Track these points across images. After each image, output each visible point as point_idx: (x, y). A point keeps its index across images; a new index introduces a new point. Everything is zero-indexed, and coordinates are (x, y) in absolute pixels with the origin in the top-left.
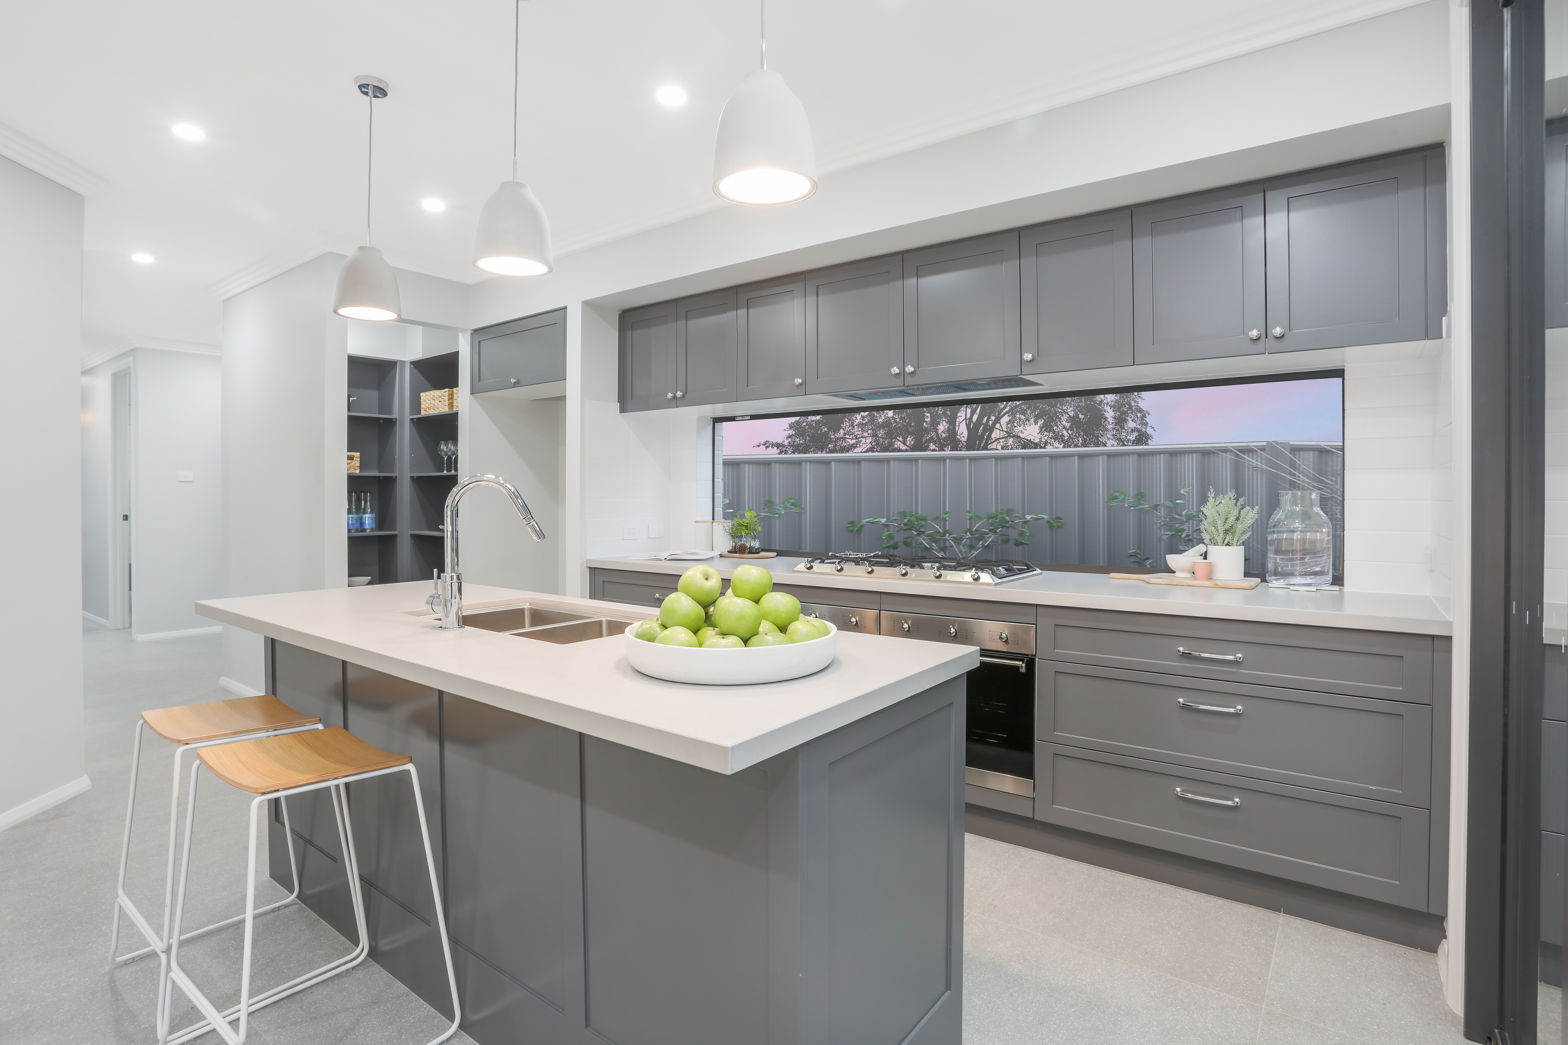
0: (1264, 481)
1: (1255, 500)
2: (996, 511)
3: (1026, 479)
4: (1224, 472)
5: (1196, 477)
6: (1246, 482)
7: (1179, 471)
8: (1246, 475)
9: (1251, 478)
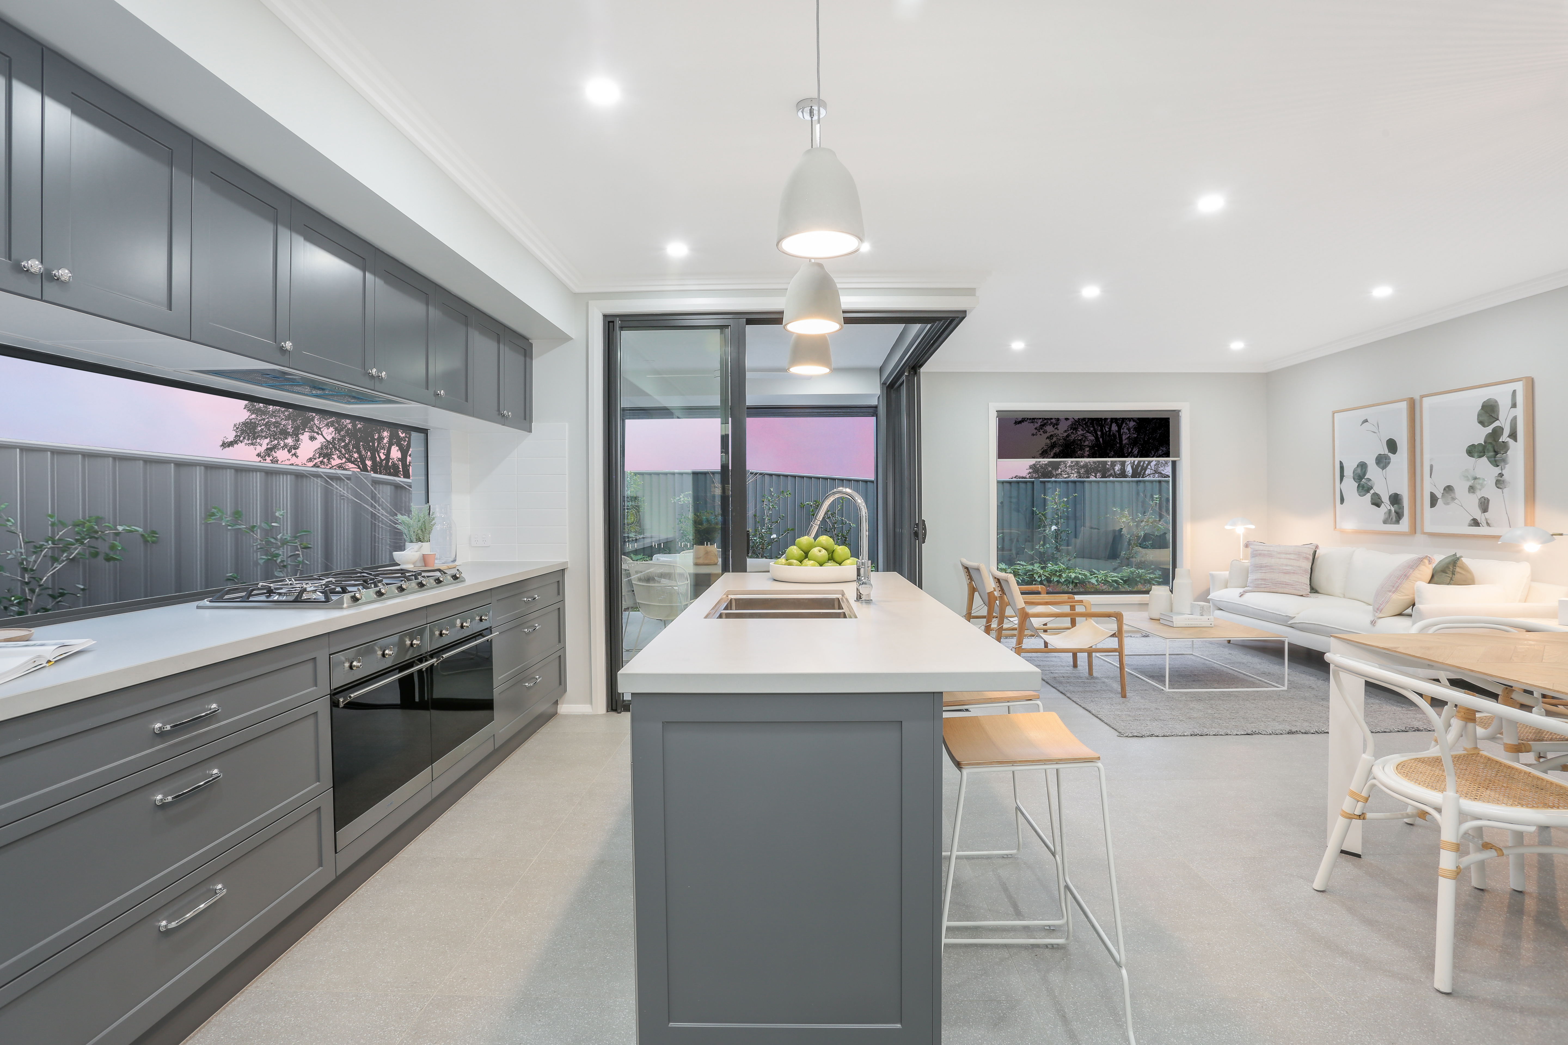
1: (342, 529)
2: (84, 518)
4: (315, 497)
5: (290, 500)
6: (335, 510)
7: (274, 492)
9: (339, 506)
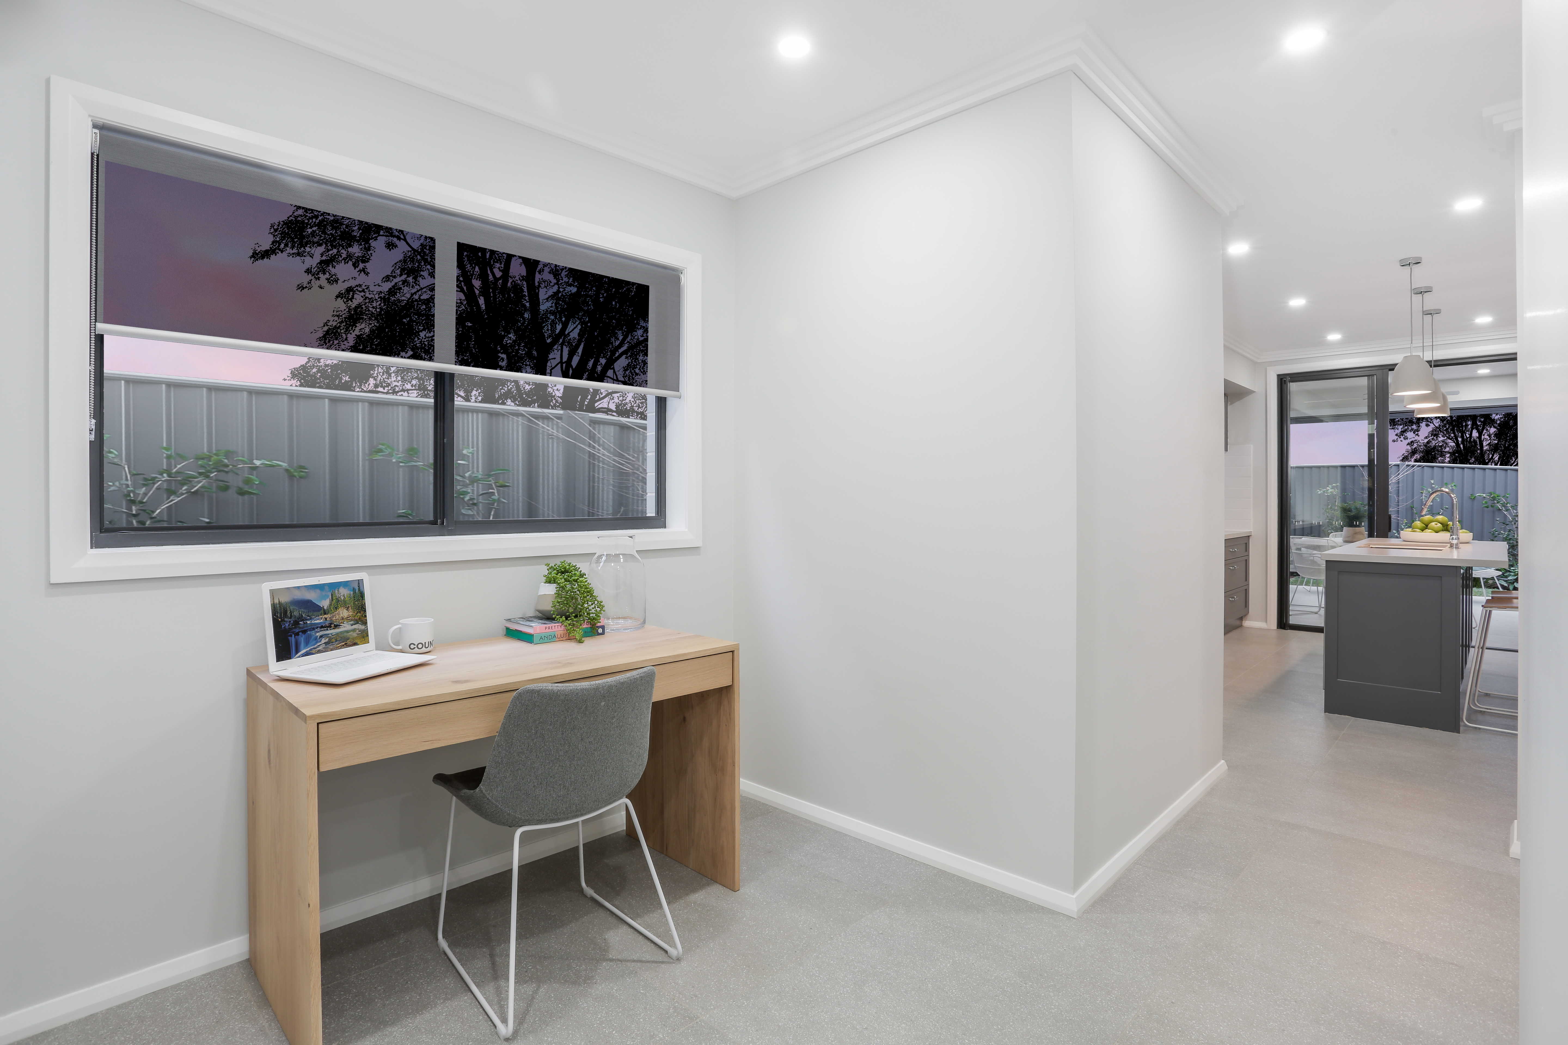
0: (561, 450)
3: (254, 417)
8: (541, 441)
